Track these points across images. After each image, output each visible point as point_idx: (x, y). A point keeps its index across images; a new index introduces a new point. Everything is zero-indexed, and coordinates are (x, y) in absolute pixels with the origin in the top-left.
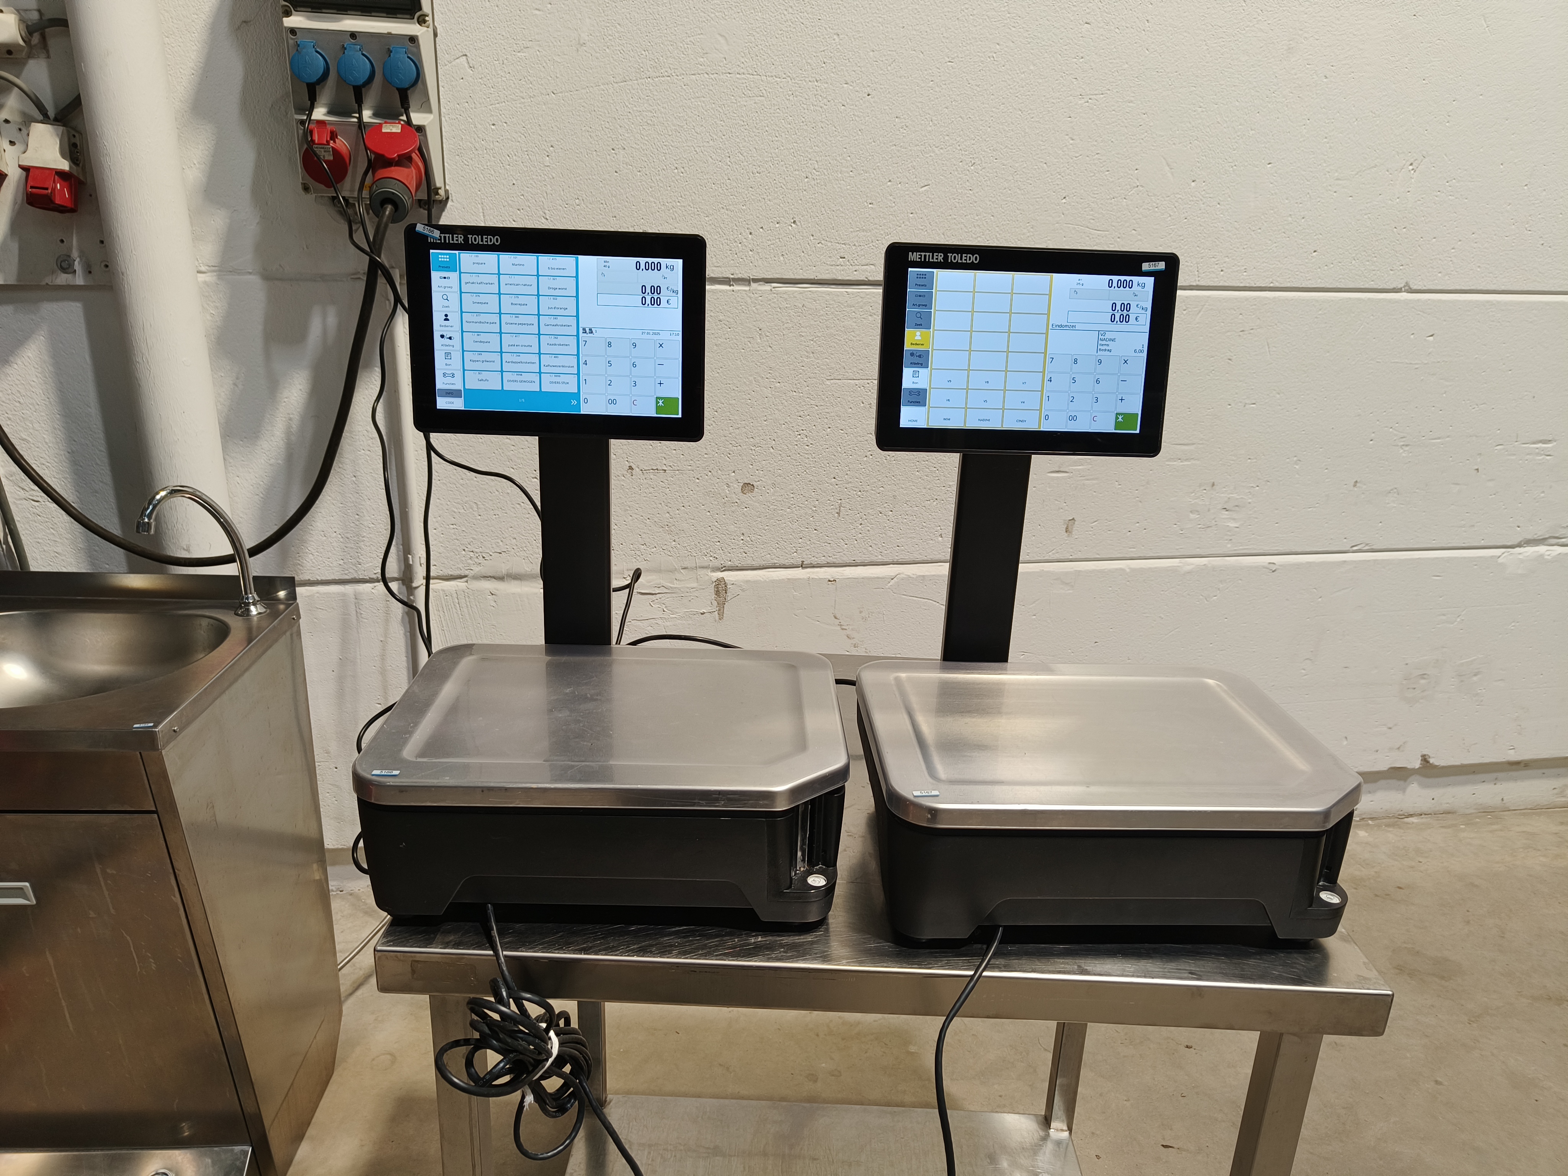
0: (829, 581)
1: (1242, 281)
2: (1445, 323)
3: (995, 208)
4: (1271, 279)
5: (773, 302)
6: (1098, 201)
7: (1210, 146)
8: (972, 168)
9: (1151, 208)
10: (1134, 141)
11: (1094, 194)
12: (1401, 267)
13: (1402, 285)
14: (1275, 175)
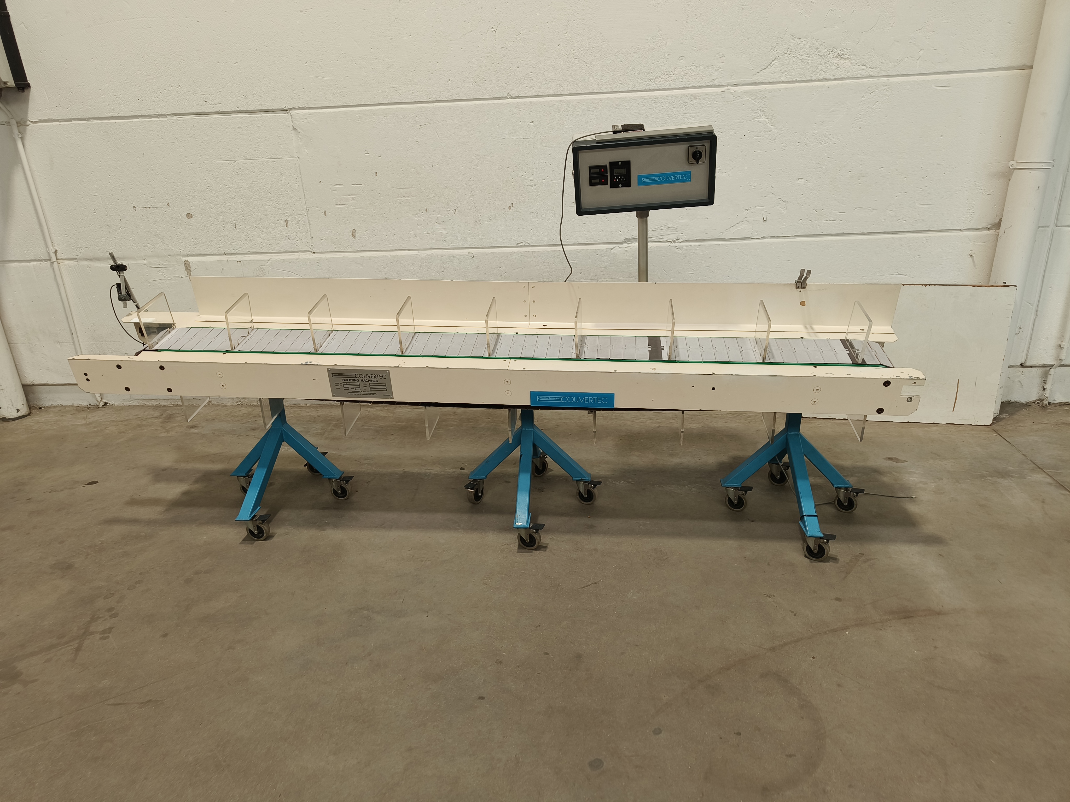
0: (238, 262)
1: (412, 99)
2: (538, 115)
3: (273, 71)
4: (428, 97)
5: (179, 125)
6: (324, 63)
7: (375, 29)
8: (256, 52)
9: (352, 64)
10: (334, 31)
11: (321, 59)
12: (502, 85)
13: (506, 95)
14: (416, 41)
